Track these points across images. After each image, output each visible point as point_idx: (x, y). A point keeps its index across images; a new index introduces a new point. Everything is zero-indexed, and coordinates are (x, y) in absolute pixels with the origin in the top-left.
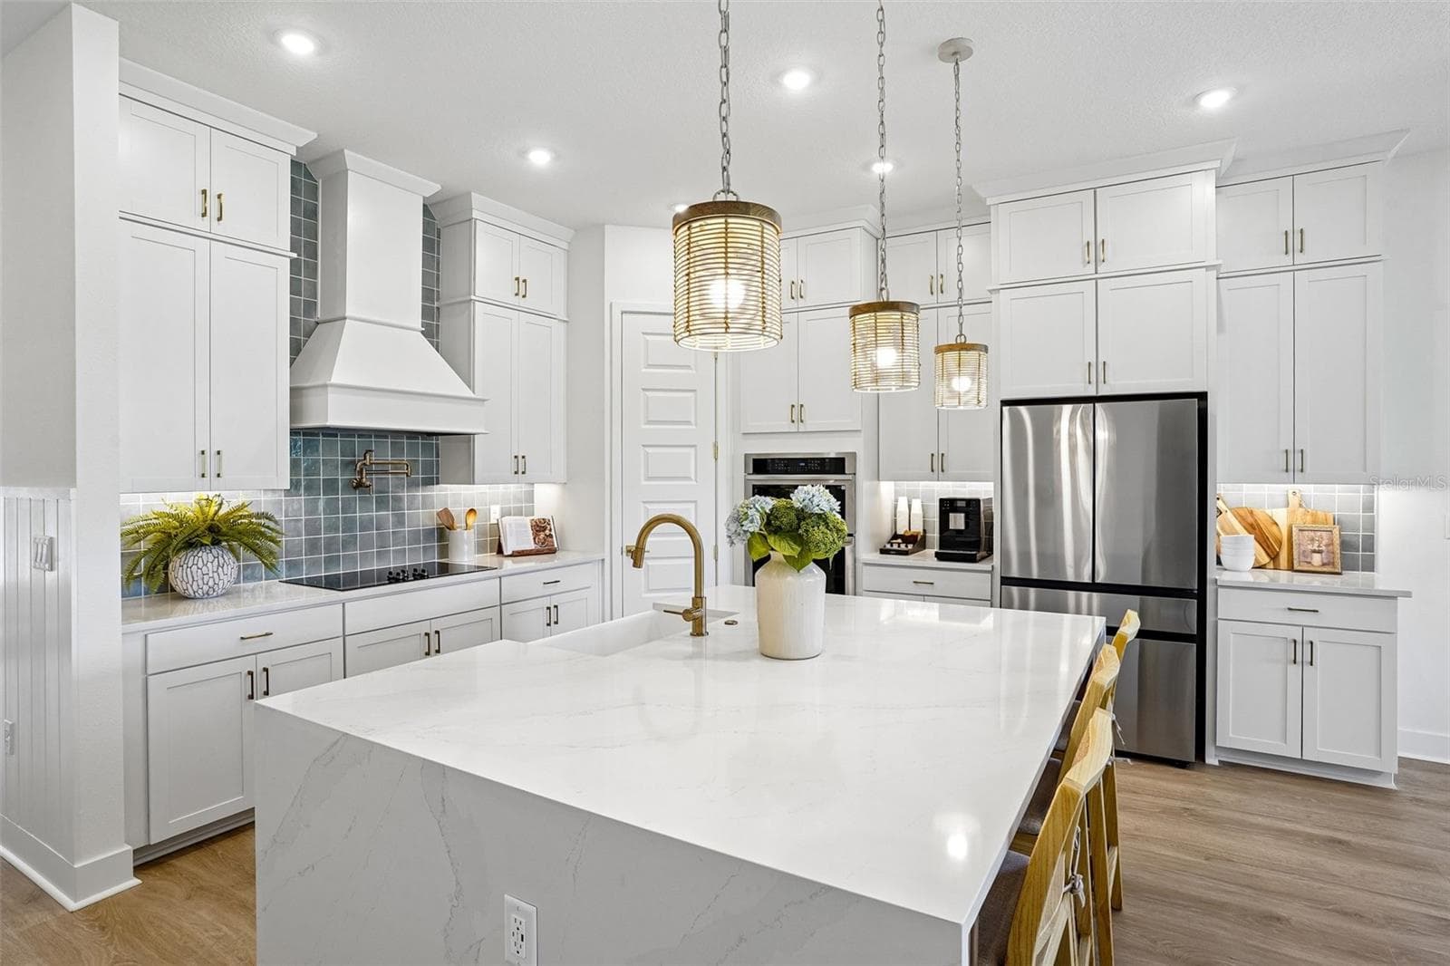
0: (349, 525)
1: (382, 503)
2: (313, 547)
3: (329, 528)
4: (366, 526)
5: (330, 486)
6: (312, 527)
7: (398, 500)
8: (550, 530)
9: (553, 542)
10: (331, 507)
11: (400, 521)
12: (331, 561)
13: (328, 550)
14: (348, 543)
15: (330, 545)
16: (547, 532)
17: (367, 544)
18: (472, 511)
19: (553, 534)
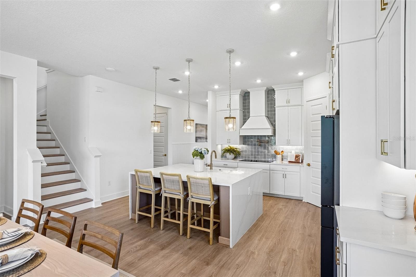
0: (258, 152)
1: (265, 148)
2: (252, 155)
3: (254, 152)
4: (261, 152)
5: (255, 145)
6: (252, 152)
7: (268, 148)
8: (300, 157)
9: (300, 160)
10: (255, 149)
11: (269, 152)
12: (255, 158)
13: (254, 156)
14: (258, 155)
15: (255, 154)
16: (299, 158)
17: (261, 155)
18: (282, 151)
19: (301, 158)
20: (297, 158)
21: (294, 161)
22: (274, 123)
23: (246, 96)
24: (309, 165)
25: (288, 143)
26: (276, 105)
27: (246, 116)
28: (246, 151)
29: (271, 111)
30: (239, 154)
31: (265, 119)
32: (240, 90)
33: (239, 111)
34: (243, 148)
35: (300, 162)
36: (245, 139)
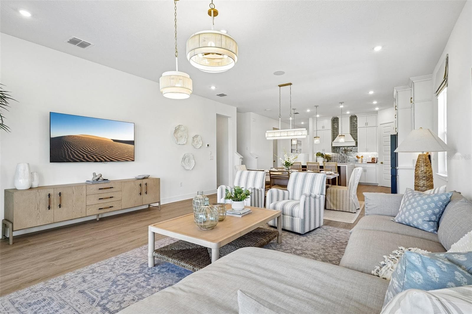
7: (351, 154)
14: (344, 159)
18: (362, 156)
19: (376, 160)
20: (373, 160)
21: (371, 162)
22: (356, 138)
23: (335, 121)
24: (382, 163)
25: (367, 151)
26: (358, 126)
27: (335, 133)
28: (335, 157)
29: (354, 130)
30: (330, 159)
31: (350, 135)
32: (332, 117)
33: (331, 131)
34: (333, 155)
35: (376, 162)
36: (335, 149)
